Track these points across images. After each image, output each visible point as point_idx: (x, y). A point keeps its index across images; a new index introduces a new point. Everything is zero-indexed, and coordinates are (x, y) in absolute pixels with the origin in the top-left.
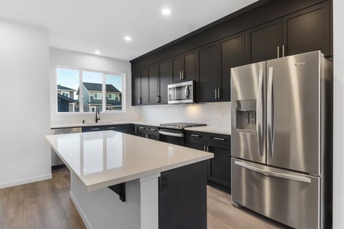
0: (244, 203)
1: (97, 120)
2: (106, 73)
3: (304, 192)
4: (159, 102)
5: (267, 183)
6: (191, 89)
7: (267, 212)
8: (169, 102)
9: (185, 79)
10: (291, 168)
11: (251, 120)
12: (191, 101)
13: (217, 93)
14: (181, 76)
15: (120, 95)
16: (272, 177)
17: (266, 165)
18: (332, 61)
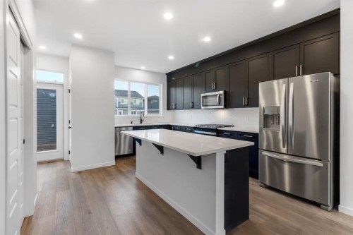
0: (268, 183)
1: (141, 121)
2: (148, 83)
3: (317, 173)
4: (193, 107)
5: (286, 167)
6: (223, 97)
7: (287, 189)
8: (202, 107)
9: (216, 90)
10: (307, 156)
11: (275, 121)
12: (222, 107)
13: (244, 101)
14: (213, 86)
15: (144, 101)
16: (290, 163)
17: (287, 154)
18: (339, 78)
